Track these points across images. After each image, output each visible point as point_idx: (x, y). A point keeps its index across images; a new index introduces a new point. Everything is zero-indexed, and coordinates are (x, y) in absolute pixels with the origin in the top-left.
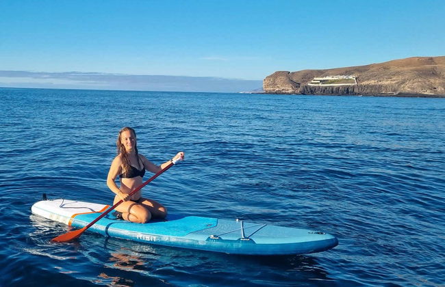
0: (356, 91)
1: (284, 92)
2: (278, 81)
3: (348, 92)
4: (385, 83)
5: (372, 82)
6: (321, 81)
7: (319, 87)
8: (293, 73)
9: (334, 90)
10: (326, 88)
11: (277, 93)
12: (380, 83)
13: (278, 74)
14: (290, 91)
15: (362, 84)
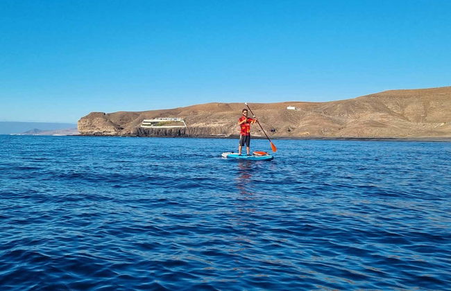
0: (187, 133)
1: (105, 133)
2: (95, 122)
3: (180, 134)
4: (212, 125)
5: (201, 125)
6: (152, 123)
7: (152, 129)
8: (109, 115)
9: (167, 132)
10: (159, 130)
11: (95, 135)
12: (208, 126)
13: (93, 116)
14: (112, 133)
15: (192, 126)
